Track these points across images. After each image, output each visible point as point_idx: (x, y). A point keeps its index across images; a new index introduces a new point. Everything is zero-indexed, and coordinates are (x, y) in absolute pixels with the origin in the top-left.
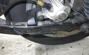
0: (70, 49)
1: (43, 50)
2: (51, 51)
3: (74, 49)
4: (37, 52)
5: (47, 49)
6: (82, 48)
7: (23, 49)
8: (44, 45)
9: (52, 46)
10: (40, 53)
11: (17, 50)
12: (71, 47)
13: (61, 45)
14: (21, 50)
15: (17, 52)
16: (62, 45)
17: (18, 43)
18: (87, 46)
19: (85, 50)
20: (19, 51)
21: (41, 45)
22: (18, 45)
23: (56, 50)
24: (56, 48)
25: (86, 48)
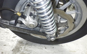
0: (44, 49)
1: (23, 44)
2: (29, 46)
3: (46, 50)
4: (17, 44)
5: (27, 44)
6: (53, 51)
7: (8, 38)
8: (26, 40)
9: (31, 43)
10: (20, 45)
11: (4, 37)
12: (46, 48)
13: (38, 44)
14: (6, 39)
15: (2, 39)
16: (40, 44)
17: (6, 32)
18: (58, 51)
19: (54, 53)
20: (5, 38)
21: (24, 39)
22: (6, 33)
23: (33, 46)
24: (34, 45)
25: (56, 52)
